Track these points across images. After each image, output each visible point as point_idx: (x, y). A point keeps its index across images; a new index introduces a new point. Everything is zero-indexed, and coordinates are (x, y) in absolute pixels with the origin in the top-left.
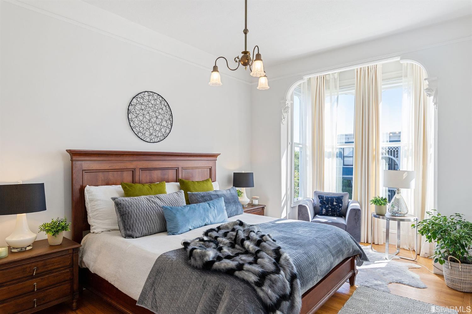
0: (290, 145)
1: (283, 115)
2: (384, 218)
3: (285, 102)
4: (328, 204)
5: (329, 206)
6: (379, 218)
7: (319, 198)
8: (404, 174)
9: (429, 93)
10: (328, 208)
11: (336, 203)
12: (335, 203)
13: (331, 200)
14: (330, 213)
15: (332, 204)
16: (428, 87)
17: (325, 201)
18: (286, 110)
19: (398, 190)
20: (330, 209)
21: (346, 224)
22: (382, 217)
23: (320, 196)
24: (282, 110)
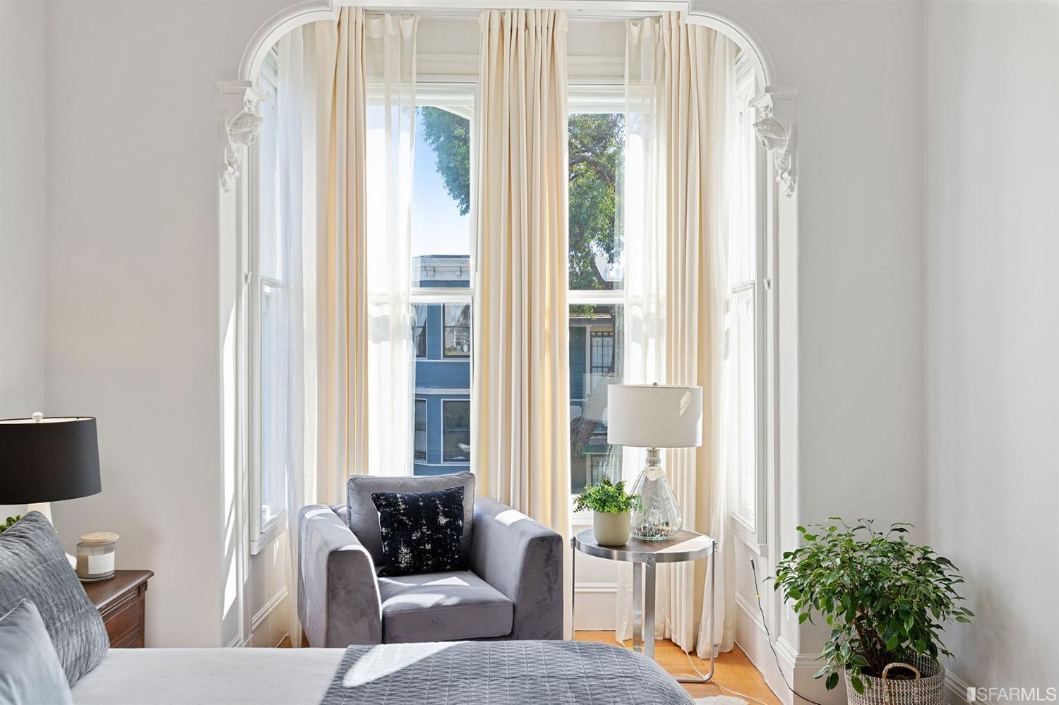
0: (247, 285)
1: (229, 146)
2: (625, 555)
3: (243, 93)
4: (417, 526)
5: (423, 533)
6: (609, 556)
7: (379, 507)
8: (681, 398)
9: (771, 135)
10: (420, 541)
11: (446, 517)
12: (443, 521)
13: (426, 507)
14: (428, 559)
15: (433, 524)
16: (771, 115)
17: (402, 514)
18: (245, 130)
19: (653, 453)
20: (428, 547)
21: (515, 602)
22: (619, 554)
23: (383, 494)
24: (224, 122)
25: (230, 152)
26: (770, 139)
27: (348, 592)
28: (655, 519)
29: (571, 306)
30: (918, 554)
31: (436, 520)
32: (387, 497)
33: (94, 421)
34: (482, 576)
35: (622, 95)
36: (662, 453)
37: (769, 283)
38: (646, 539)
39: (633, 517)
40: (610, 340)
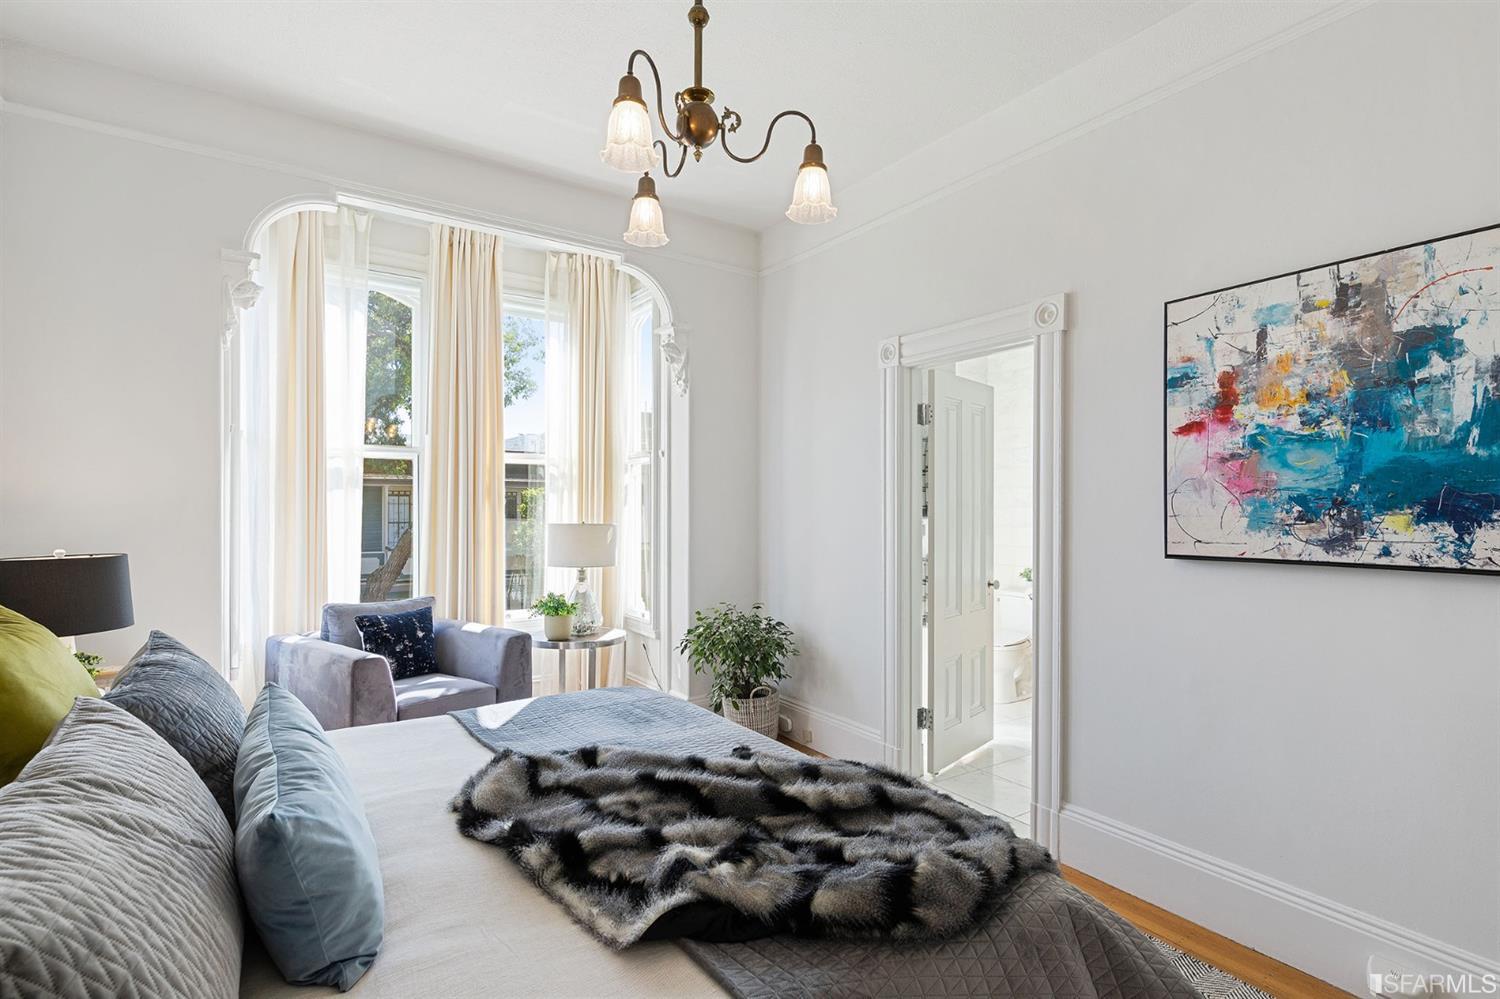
1: (232, 309)
2: (569, 645)
3: (249, 263)
4: (399, 640)
5: (405, 646)
6: (557, 647)
7: (361, 626)
9: (672, 355)
10: (402, 652)
11: (422, 631)
12: (420, 634)
13: (406, 624)
14: (411, 666)
15: (413, 637)
16: (672, 341)
17: (386, 632)
18: (248, 296)
19: (582, 572)
20: (411, 656)
21: (497, 686)
22: (564, 645)
23: (365, 617)
24: (227, 285)
25: (232, 313)
26: (672, 358)
27: (371, 693)
28: (586, 619)
29: (507, 465)
30: (765, 622)
31: (415, 634)
32: (370, 619)
33: (126, 555)
34: (453, 673)
35: (543, 307)
36: (588, 571)
37: (663, 453)
38: (580, 633)
39: (573, 620)
40: (407, 498)
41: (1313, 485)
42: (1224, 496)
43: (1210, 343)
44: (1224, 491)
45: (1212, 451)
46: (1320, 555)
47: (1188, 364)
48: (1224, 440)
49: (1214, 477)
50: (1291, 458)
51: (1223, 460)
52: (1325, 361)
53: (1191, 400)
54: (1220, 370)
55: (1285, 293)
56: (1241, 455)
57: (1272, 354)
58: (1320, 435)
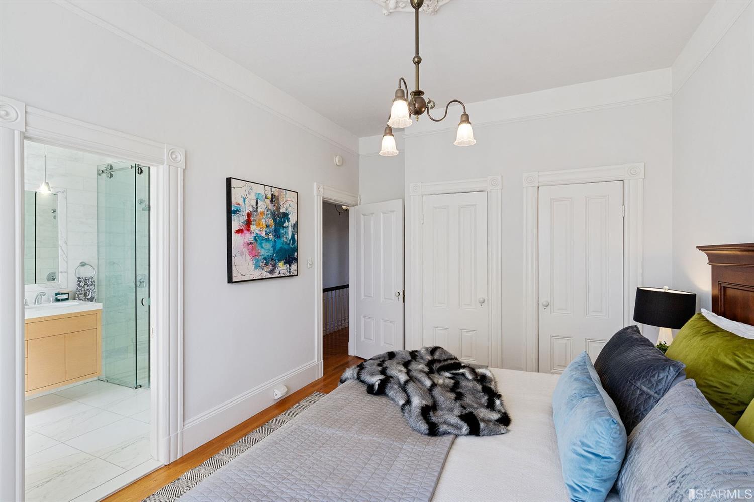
41: (267, 254)
42: (249, 258)
43: (244, 199)
44: (249, 256)
45: (245, 241)
46: (269, 276)
47: (238, 205)
48: (249, 237)
49: (245, 250)
50: (263, 245)
51: (248, 244)
52: (269, 215)
53: (239, 220)
54: (248, 211)
55: (260, 190)
56: (253, 243)
57: (259, 210)
58: (269, 238)
